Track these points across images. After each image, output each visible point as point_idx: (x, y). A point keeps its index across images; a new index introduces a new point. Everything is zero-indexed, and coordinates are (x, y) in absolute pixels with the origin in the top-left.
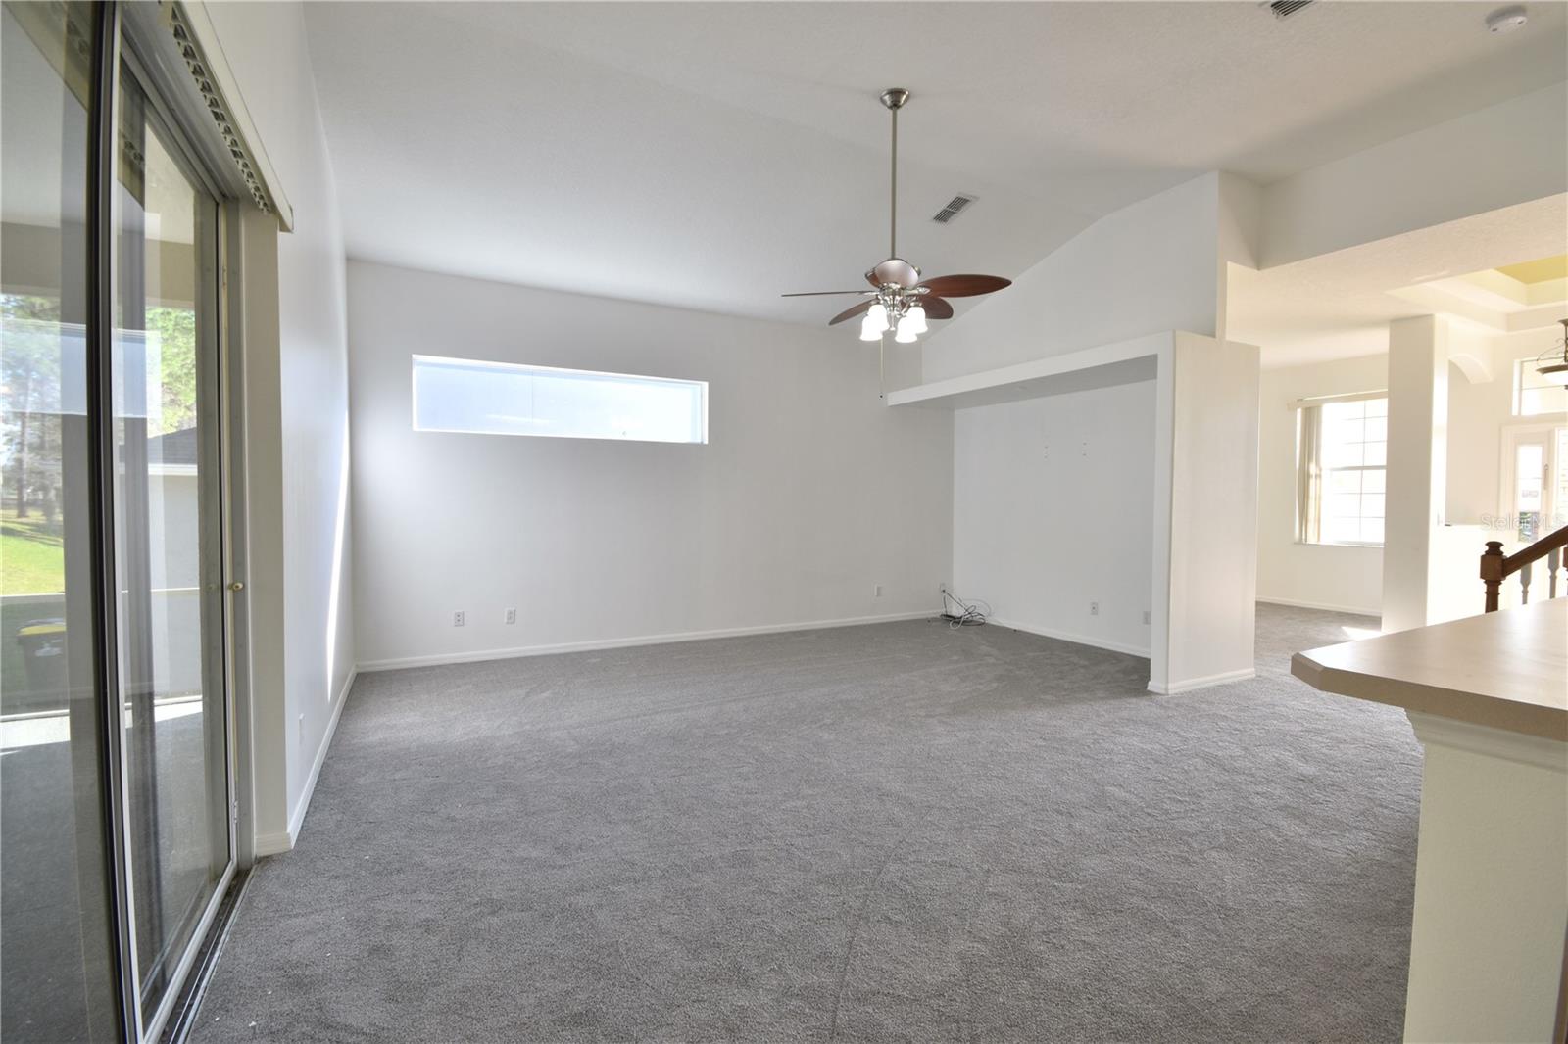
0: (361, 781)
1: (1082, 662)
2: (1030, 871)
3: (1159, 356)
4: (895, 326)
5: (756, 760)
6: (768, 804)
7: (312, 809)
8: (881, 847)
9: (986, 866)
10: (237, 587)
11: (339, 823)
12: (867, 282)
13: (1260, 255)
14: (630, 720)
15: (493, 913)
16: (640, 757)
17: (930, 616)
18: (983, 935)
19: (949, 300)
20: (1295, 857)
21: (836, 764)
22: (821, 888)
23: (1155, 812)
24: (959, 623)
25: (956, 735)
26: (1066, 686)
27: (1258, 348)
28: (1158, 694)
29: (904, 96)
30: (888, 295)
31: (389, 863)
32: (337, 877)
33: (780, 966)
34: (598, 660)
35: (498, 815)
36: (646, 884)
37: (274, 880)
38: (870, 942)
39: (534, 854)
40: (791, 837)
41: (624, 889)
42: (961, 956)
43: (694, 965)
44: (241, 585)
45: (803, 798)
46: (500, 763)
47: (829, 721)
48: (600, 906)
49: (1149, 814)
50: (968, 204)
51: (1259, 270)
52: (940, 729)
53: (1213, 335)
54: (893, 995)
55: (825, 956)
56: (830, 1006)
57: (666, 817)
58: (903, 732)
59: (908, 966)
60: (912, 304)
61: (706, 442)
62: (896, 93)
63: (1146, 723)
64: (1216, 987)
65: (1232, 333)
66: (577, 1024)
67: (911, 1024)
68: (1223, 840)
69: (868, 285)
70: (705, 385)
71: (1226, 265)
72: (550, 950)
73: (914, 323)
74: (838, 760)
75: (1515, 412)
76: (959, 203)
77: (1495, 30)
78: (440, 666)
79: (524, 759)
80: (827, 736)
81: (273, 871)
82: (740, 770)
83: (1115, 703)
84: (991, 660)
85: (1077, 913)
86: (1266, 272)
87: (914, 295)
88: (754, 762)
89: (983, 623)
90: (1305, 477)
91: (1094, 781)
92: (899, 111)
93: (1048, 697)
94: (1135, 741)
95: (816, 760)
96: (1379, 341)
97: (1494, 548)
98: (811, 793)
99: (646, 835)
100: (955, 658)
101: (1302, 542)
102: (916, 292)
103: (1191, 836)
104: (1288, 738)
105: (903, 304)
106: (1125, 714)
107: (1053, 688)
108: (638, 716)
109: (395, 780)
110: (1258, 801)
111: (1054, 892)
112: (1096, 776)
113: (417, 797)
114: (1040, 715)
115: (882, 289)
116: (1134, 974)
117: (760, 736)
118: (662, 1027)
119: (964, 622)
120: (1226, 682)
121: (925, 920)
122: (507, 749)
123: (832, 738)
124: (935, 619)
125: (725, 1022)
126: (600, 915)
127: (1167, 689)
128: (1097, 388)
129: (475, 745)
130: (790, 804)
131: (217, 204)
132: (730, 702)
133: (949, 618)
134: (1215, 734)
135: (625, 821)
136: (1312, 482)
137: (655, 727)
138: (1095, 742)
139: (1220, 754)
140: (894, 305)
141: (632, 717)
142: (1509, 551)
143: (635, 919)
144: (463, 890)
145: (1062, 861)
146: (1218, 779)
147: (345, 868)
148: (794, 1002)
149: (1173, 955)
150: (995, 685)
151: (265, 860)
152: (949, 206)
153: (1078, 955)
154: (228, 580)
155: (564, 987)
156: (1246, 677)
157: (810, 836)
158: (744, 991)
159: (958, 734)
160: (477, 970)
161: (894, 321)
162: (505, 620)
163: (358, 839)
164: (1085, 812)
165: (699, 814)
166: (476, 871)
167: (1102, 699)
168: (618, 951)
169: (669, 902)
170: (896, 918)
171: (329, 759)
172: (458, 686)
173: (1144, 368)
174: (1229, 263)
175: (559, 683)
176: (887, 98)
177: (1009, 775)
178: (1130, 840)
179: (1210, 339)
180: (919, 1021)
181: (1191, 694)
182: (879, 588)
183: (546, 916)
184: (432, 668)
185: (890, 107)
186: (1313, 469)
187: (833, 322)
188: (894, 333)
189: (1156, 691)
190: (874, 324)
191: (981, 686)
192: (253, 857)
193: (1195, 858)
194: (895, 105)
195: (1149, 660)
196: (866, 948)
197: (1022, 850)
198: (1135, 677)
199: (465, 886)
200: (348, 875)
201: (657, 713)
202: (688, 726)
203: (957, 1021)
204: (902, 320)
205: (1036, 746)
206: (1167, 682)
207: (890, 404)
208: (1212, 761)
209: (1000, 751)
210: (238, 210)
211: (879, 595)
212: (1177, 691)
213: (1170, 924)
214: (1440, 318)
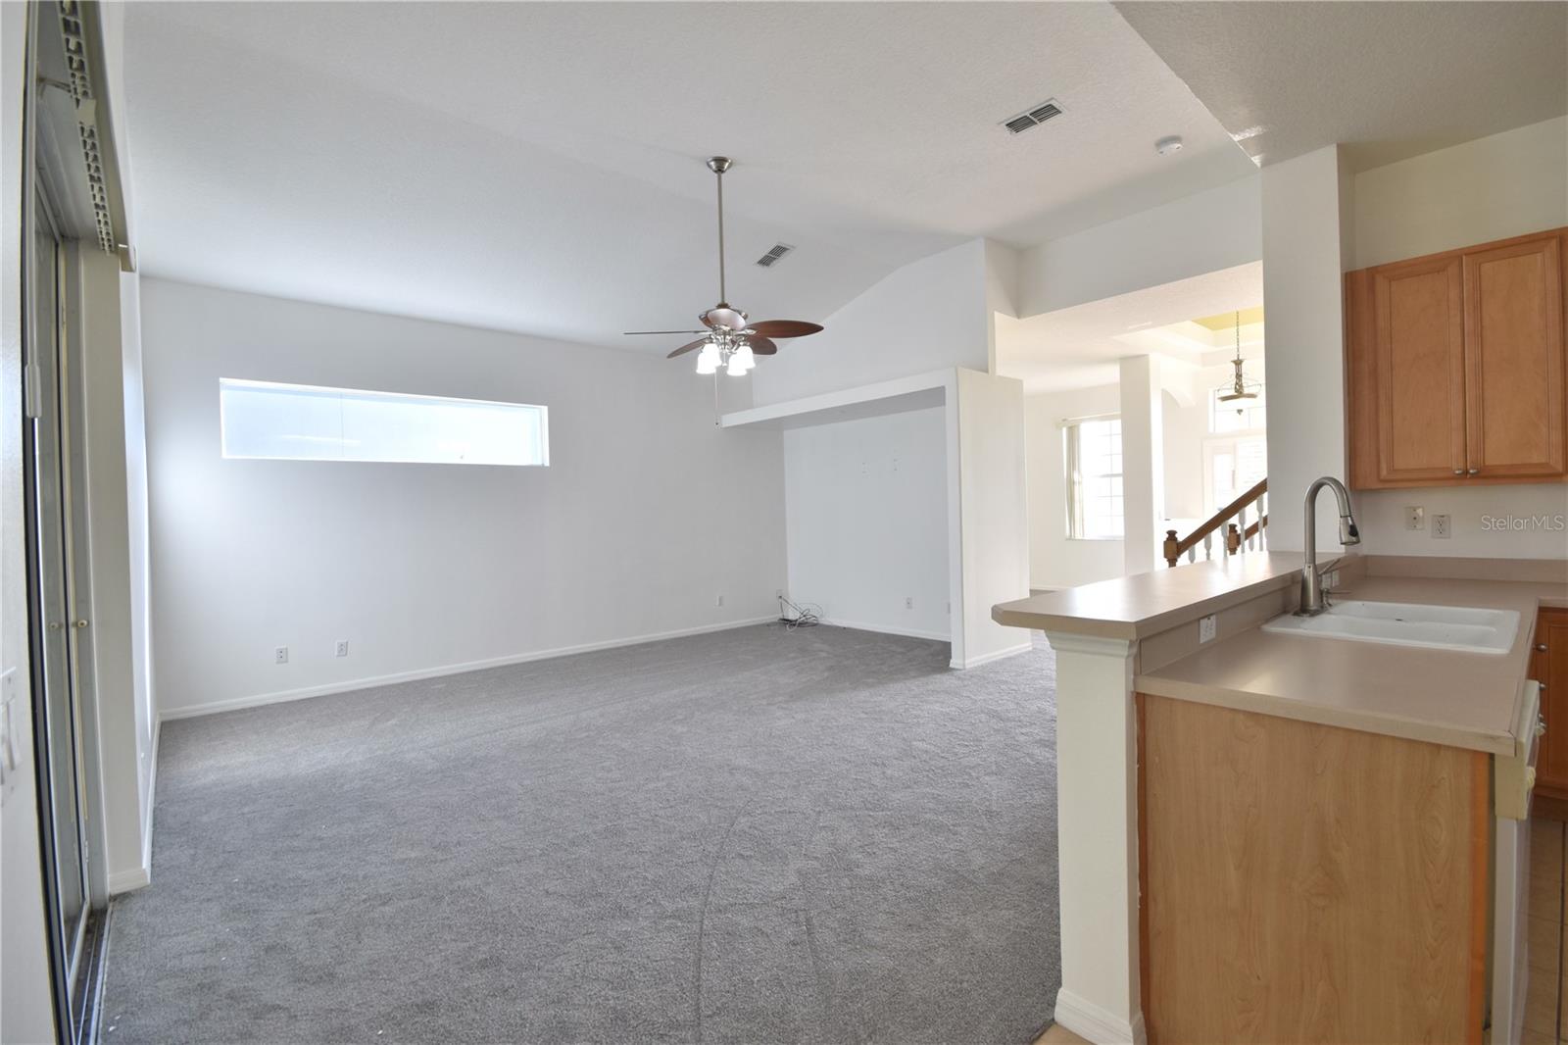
0: (205, 819)
1: (900, 650)
2: (852, 808)
3: (947, 387)
4: (727, 362)
5: (617, 755)
6: (632, 788)
7: (157, 850)
8: (733, 807)
9: (817, 809)
10: (82, 624)
11: (194, 858)
12: (701, 322)
13: (1020, 306)
14: (488, 735)
15: (384, 904)
16: (504, 764)
17: (769, 621)
18: (815, 855)
19: (774, 340)
20: (1043, 773)
21: (690, 750)
22: (684, 842)
23: (947, 755)
24: (794, 625)
25: (793, 718)
26: (886, 670)
27: (1021, 381)
28: (957, 670)
29: (727, 164)
30: (720, 335)
31: (263, 881)
32: (208, 900)
33: (654, 900)
34: (444, 685)
35: (366, 829)
36: (527, 862)
37: (140, 912)
38: (727, 873)
39: (413, 855)
40: (655, 810)
41: (508, 868)
42: (799, 872)
43: (581, 912)
44: (85, 622)
45: (663, 780)
46: (357, 787)
47: (680, 717)
48: (488, 884)
49: (943, 757)
50: (788, 251)
51: (1019, 318)
52: (779, 713)
53: (987, 371)
54: (746, 904)
55: (691, 888)
56: (697, 918)
57: (538, 810)
58: (748, 719)
59: (758, 884)
60: (741, 343)
61: (547, 464)
62: (720, 162)
63: (947, 692)
64: (978, 860)
65: (1002, 369)
66: (483, 967)
67: (761, 920)
68: (994, 768)
69: (702, 326)
70: (545, 409)
71: (993, 315)
72: (446, 922)
73: (744, 359)
74: (692, 747)
75: (1211, 430)
76: (778, 251)
77: (1162, 152)
78: (261, 707)
79: (384, 780)
80: (680, 729)
81: (136, 904)
82: (604, 764)
83: (924, 680)
84: (824, 654)
85: (886, 831)
86: (1023, 321)
87: (743, 335)
88: (615, 757)
89: (815, 625)
90: (1071, 483)
91: (904, 739)
92: (723, 175)
93: (870, 680)
94: (937, 707)
95: (672, 749)
96: (1111, 374)
97: (1172, 534)
98: (669, 774)
99: (521, 826)
100: (792, 655)
101: (1071, 538)
102: (743, 332)
103: (972, 768)
104: (1049, 692)
105: (733, 342)
106: (931, 687)
107: (874, 672)
108: (496, 731)
109: (243, 814)
110: (1022, 738)
111: (870, 819)
112: (905, 736)
113: (274, 825)
114: (864, 694)
115: (715, 329)
116: (924, 862)
117: (618, 735)
118: (560, 955)
119: (800, 624)
120: (1011, 655)
121: (770, 852)
122: (362, 773)
123: (685, 730)
124: (774, 624)
125: (612, 943)
126: (489, 891)
127: (964, 665)
128: (901, 412)
129: (325, 774)
130: (651, 786)
131: (57, 246)
132: (586, 710)
133: (786, 621)
134: (997, 695)
135: (499, 817)
136: (1076, 487)
137: (514, 738)
138: (906, 710)
139: (999, 709)
140: (725, 344)
141: (489, 732)
142: (1181, 537)
143: (521, 888)
144: (347, 892)
145: (876, 797)
146: (996, 727)
147: (216, 892)
148: (668, 921)
149: (952, 847)
150: (826, 674)
151: (121, 898)
152: (771, 252)
153: (885, 857)
154: (72, 618)
155: (466, 945)
156: (1024, 651)
157: (671, 807)
158: (626, 921)
159: (795, 716)
160: (379, 947)
161: (725, 358)
162: (336, 653)
163: (221, 867)
164: (895, 762)
165: (569, 803)
166: (357, 876)
167: (914, 677)
168: (511, 912)
169: (551, 872)
170: (748, 853)
171: (160, 804)
172: (290, 723)
173: (934, 397)
174: (996, 314)
175: (405, 710)
176: (712, 163)
177: (836, 742)
178: (928, 776)
179: (985, 374)
180: (767, 916)
181: (983, 667)
182: (720, 599)
183: (437, 900)
184: (253, 709)
185: (716, 172)
186: (1076, 477)
187: (670, 356)
188: (726, 368)
189: (956, 667)
190: (708, 359)
191: (814, 677)
192: (107, 895)
193: (974, 783)
194: (720, 170)
195: (950, 643)
196: (724, 877)
197: (846, 794)
198: (941, 658)
199: (349, 889)
200: (220, 897)
201: (514, 726)
202: (547, 735)
203: (796, 912)
204: (733, 356)
205: (860, 719)
206: (964, 659)
207: (724, 426)
208: (994, 715)
209: (830, 725)
210: (77, 249)
211: (720, 604)
212: (972, 666)
213: (951, 827)
214: (1153, 358)
